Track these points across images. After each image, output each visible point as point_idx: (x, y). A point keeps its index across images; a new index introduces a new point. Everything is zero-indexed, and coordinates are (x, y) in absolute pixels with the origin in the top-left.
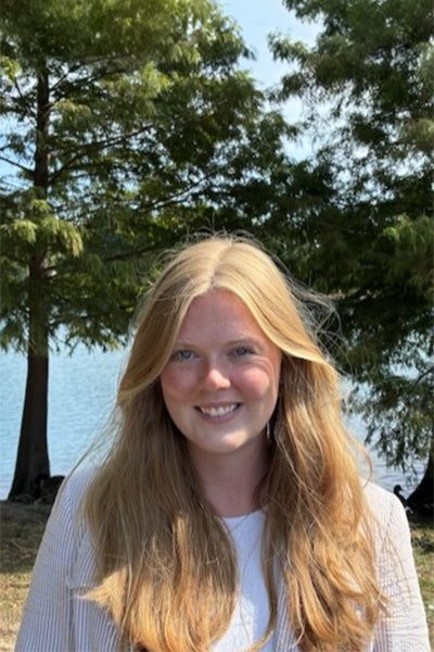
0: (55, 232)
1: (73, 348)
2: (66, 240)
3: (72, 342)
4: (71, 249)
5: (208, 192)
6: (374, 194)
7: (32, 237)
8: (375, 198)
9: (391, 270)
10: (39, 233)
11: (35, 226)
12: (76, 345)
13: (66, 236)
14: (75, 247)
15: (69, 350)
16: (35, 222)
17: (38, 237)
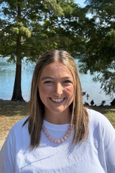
0: (24, 31)
1: (28, 63)
2: (26, 33)
3: (27, 61)
4: (28, 36)
5: (63, 23)
6: (105, 25)
7: (18, 32)
8: (106, 26)
9: (109, 44)
10: (20, 31)
11: (19, 29)
12: (28, 62)
13: (27, 32)
14: (29, 35)
15: (27, 63)
16: (19, 28)
17: (19, 32)
